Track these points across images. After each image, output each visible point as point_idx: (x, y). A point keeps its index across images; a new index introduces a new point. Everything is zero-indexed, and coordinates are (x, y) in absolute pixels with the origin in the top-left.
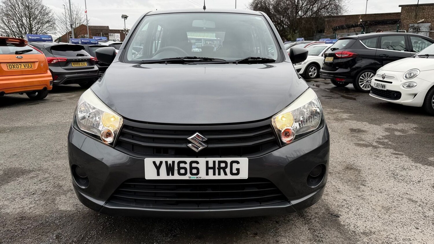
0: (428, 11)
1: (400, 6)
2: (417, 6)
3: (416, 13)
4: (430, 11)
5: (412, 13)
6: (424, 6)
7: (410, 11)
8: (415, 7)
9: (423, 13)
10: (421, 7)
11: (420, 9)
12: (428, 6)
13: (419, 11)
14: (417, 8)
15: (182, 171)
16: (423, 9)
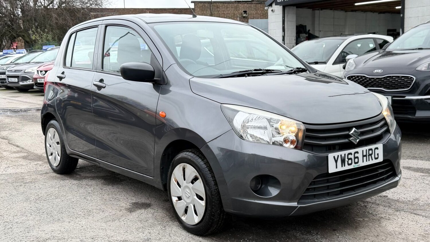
0: (223, 10)
1: (192, 2)
2: (210, 3)
3: (211, 11)
4: (224, 10)
5: (206, 11)
6: (217, 4)
7: (204, 9)
8: (209, 4)
9: (218, 11)
10: (215, 4)
11: (214, 7)
12: (222, 4)
13: (213, 9)
14: (211, 5)
15: (350, 162)
16: (218, 8)
